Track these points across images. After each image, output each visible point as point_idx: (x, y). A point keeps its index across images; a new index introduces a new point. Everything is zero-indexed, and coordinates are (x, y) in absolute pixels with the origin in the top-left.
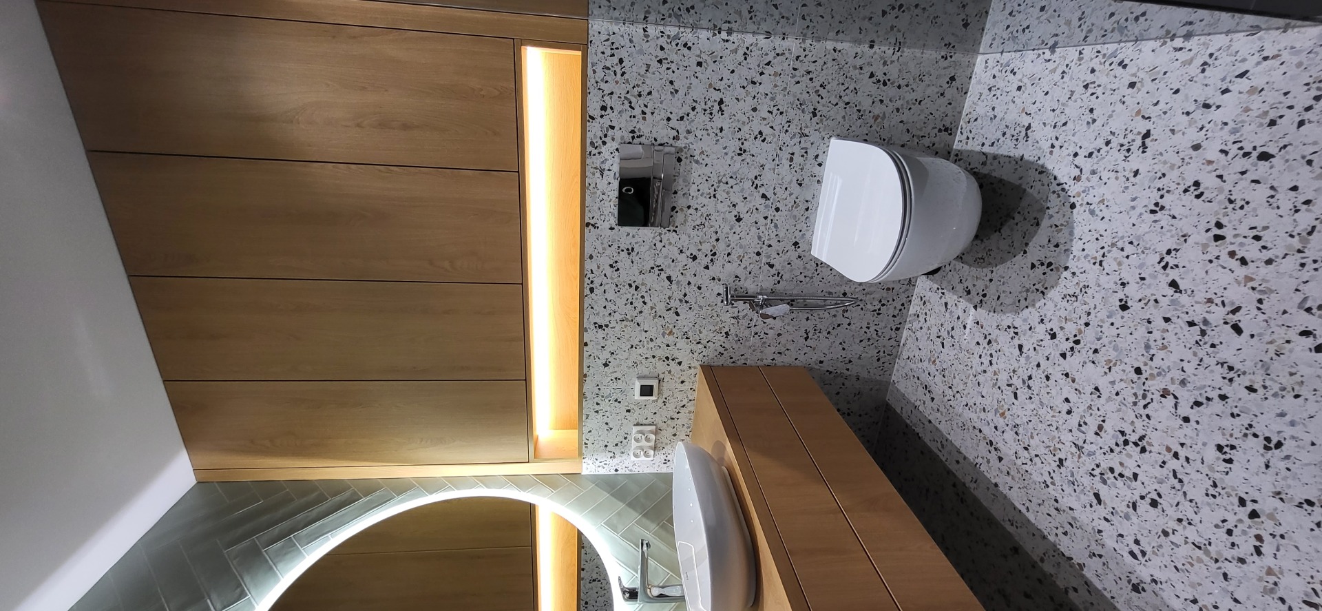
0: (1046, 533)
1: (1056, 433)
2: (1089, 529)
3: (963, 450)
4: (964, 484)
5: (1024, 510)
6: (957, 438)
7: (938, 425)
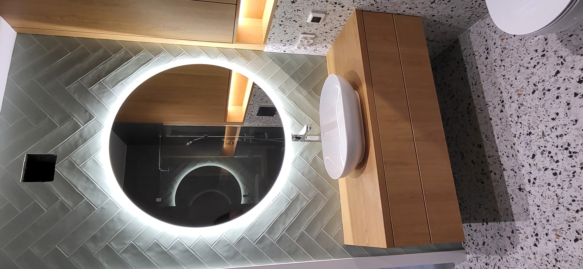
0: (499, 150)
1: (538, 122)
2: (520, 162)
3: (485, 94)
4: (475, 107)
5: (496, 136)
6: (486, 86)
7: (480, 73)
